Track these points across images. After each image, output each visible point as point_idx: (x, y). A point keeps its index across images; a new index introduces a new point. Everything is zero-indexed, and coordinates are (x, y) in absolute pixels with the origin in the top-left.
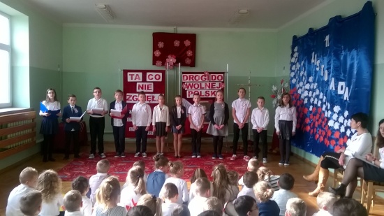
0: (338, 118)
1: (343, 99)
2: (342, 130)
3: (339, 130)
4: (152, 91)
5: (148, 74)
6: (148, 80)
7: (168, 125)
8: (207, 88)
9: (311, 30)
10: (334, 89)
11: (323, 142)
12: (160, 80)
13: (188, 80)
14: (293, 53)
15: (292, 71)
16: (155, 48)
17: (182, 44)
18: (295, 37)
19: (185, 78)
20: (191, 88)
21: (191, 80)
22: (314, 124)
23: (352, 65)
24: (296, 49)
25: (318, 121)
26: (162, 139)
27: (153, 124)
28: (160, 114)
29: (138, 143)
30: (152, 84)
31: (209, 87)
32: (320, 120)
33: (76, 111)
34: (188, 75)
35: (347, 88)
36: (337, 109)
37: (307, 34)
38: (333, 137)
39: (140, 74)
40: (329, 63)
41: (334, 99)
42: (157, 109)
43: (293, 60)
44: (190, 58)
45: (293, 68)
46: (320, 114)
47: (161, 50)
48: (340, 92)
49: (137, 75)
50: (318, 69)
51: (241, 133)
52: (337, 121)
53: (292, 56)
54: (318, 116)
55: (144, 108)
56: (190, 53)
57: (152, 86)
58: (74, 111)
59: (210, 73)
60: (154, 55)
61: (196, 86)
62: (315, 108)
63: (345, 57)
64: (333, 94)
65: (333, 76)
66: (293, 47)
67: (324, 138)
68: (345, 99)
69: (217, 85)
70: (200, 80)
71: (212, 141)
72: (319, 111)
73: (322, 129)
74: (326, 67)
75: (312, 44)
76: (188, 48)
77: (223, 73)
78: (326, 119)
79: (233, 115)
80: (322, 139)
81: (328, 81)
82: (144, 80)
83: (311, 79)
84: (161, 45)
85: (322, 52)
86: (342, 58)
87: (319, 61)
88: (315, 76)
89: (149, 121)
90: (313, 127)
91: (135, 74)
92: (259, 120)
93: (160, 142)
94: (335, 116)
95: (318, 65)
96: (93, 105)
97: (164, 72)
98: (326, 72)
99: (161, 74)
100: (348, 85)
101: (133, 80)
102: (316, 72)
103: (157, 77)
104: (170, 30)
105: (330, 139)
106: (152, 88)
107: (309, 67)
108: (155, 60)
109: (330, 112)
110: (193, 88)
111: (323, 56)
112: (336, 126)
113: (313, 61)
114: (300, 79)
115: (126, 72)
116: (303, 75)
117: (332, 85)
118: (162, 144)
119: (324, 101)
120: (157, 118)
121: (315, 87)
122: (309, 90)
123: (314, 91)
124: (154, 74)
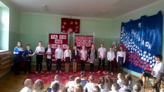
0: (146, 56)
1: (148, 49)
2: (148, 61)
3: (146, 61)
4: (62, 43)
5: (60, 36)
6: (60, 38)
7: (71, 58)
8: (86, 43)
9: (131, 20)
10: (144, 44)
11: (138, 66)
12: (66, 39)
13: (77, 39)
14: (122, 29)
15: (121, 36)
16: (62, 24)
17: (74, 23)
18: (123, 23)
19: (76, 38)
20: (79, 42)
21: (79, 39)
22: (133, 58)
23: (152, 36)
24: (123, 28)
25: (135, 57)
26: (68, 64)
27: (65, 58)
28: (67, 54)
29: (57, 66)
30: (62, 40)
31: (86, 42)
32: (136, 57)
33: (31, 52)
34: (78, 37)
35: (150, 45)
36: (145, 52)
37: (129, 22)
38: (143, 64)
39: (57, 36)
40: (141, 34)
41: (144, 49)
42: (66, 51)
43: (122, 32)
44: (77, 29)
45: (122, 35)
46: (136, 55)
47: (65, 25)
48: (146, 46)
49: (55, 36)
50: (135, 36)
51: (102, 62)
52: (145, 57)
53: (121, 30)
54: (135, 55)
55: (60, 51)
56: (77, 27)
57: (62, 41)
58: (29, 52)
59: (87, 36)
60: (62, 27)
61: (81, 42)
62: (133, 52)
63: (149, 32)
64: (143, 47)
65: (143, 39)
66: (122, 27)
67: (138, 64)
68: (149, 48)
69: (90, 41)
70: (83, 39)
71: (90, 65)
72: (136, 53)
73: (137, 60)
74: (139, 36)
75: (132, 26)
76: (76, 25)
77: (92, 36)
78: (140, 57)
79: (99, 54)
80: (137, 64)
81: (140, 41)
82: (58, 38)
83: (131, 40)
84: (65, 23)
85: (137, 29)
86: (147, 32)
87: (135, 33)
88: (133, 39)
89: (63, 57)
90: (133, 59)
91: (55, 35)
92: (110, 57)
93: (67, 66)
94: (144, 56)
95: (135, 35)
96: (38, 49)
97: (67, 35)
98: (139, 37)
99: (66, 36)
100: (151, 43)
101: (54, 38)
102: (134, 37)
103: (64, 37)
104: (69, 17)
105: (142, 64)
106: (62, 42)
107: (130, 35)
108: (62, 30)
109: (142, 54)
110: (80, 42)
111: (137, 31)
112: (145, 59)
113: (132, 33)
114: (126, 40)
115: (50, 35)
116: (127, 38)
117: (143, 43)
118: (68, 67)
119: (138, 49)
120: (66, 55)
121: (133, 43)
122: (130, 45)
123: (133, 45)
124: (63, 36)
